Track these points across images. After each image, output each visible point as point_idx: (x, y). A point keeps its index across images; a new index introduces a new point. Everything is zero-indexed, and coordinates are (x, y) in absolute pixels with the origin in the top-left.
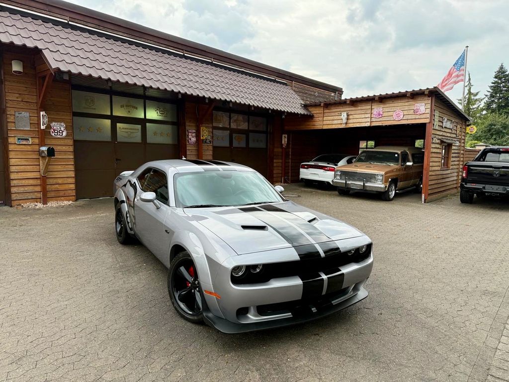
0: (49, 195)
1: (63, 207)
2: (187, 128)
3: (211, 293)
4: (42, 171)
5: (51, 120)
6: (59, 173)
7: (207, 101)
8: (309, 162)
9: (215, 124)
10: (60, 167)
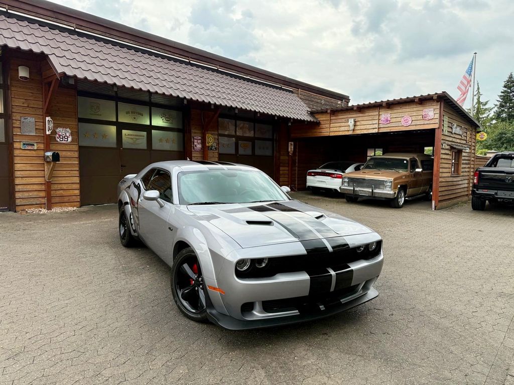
0: (53, 200)
1: (67, 212)
2: (193, 135)
3: (214, 289)
4: (47, 177)
5: (56, 126)
6: (64, 178)
7: (213, 107)
8: (315, 169)
9: (220, 132)
10: (64, 172)
